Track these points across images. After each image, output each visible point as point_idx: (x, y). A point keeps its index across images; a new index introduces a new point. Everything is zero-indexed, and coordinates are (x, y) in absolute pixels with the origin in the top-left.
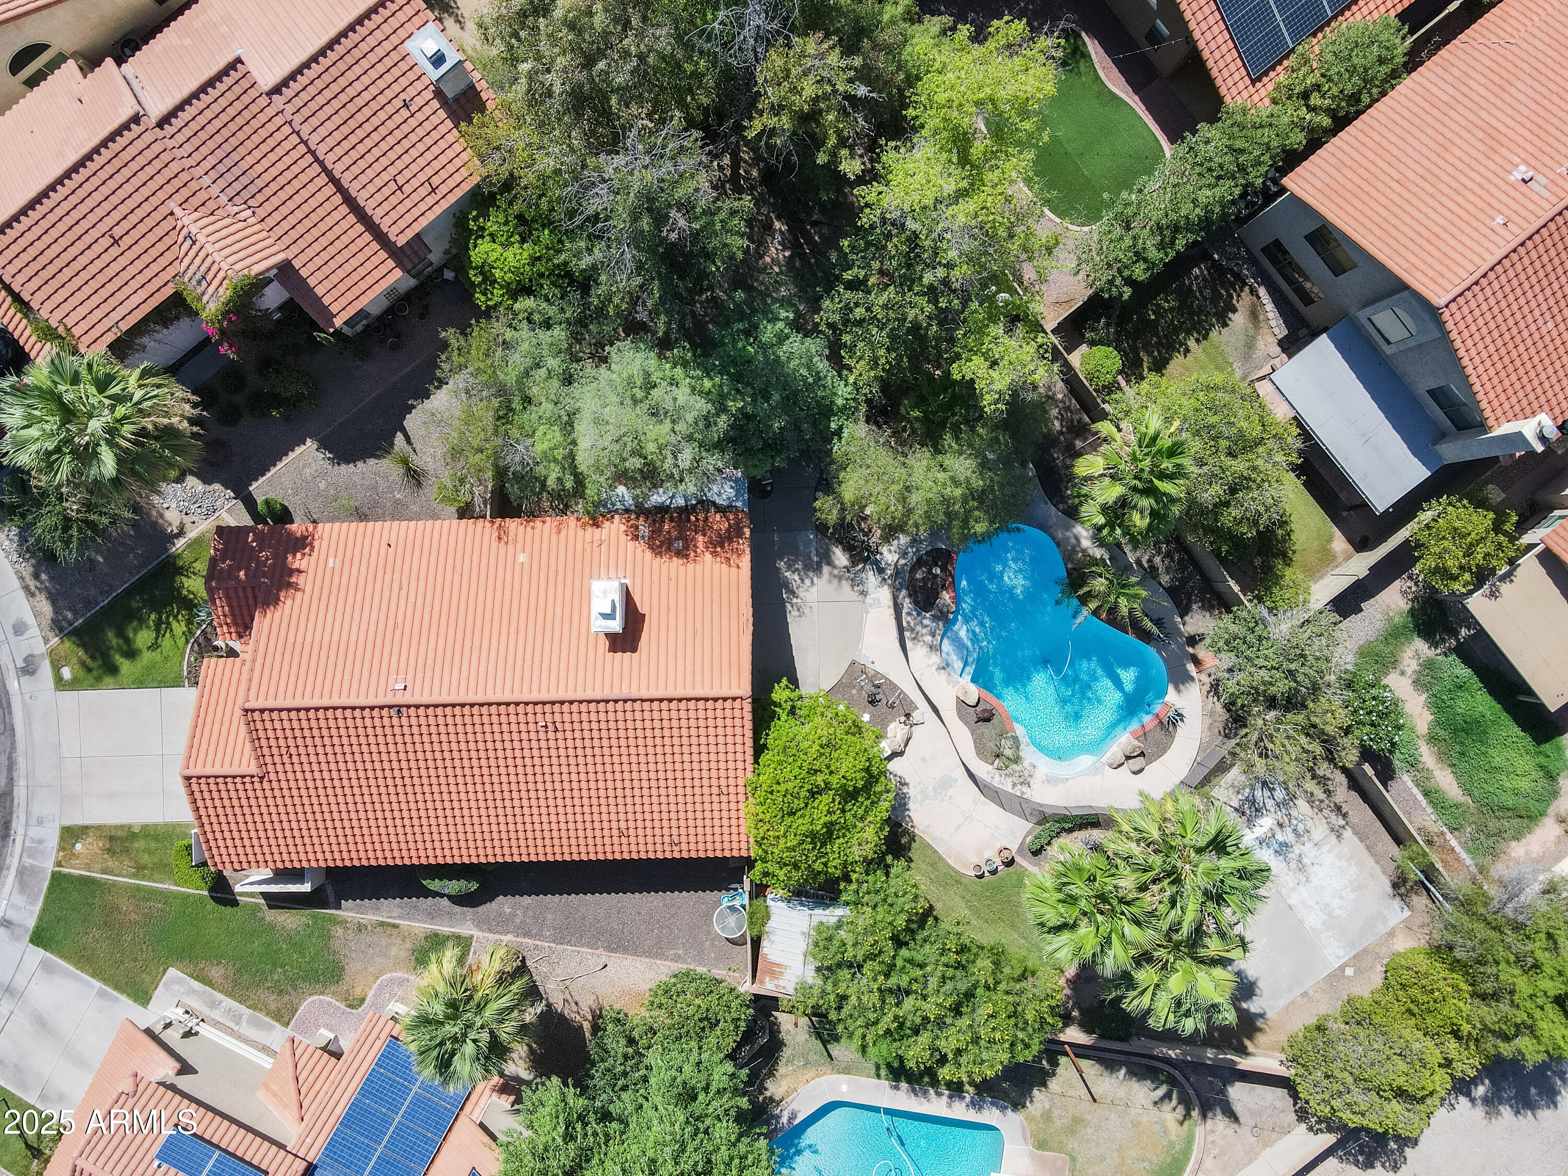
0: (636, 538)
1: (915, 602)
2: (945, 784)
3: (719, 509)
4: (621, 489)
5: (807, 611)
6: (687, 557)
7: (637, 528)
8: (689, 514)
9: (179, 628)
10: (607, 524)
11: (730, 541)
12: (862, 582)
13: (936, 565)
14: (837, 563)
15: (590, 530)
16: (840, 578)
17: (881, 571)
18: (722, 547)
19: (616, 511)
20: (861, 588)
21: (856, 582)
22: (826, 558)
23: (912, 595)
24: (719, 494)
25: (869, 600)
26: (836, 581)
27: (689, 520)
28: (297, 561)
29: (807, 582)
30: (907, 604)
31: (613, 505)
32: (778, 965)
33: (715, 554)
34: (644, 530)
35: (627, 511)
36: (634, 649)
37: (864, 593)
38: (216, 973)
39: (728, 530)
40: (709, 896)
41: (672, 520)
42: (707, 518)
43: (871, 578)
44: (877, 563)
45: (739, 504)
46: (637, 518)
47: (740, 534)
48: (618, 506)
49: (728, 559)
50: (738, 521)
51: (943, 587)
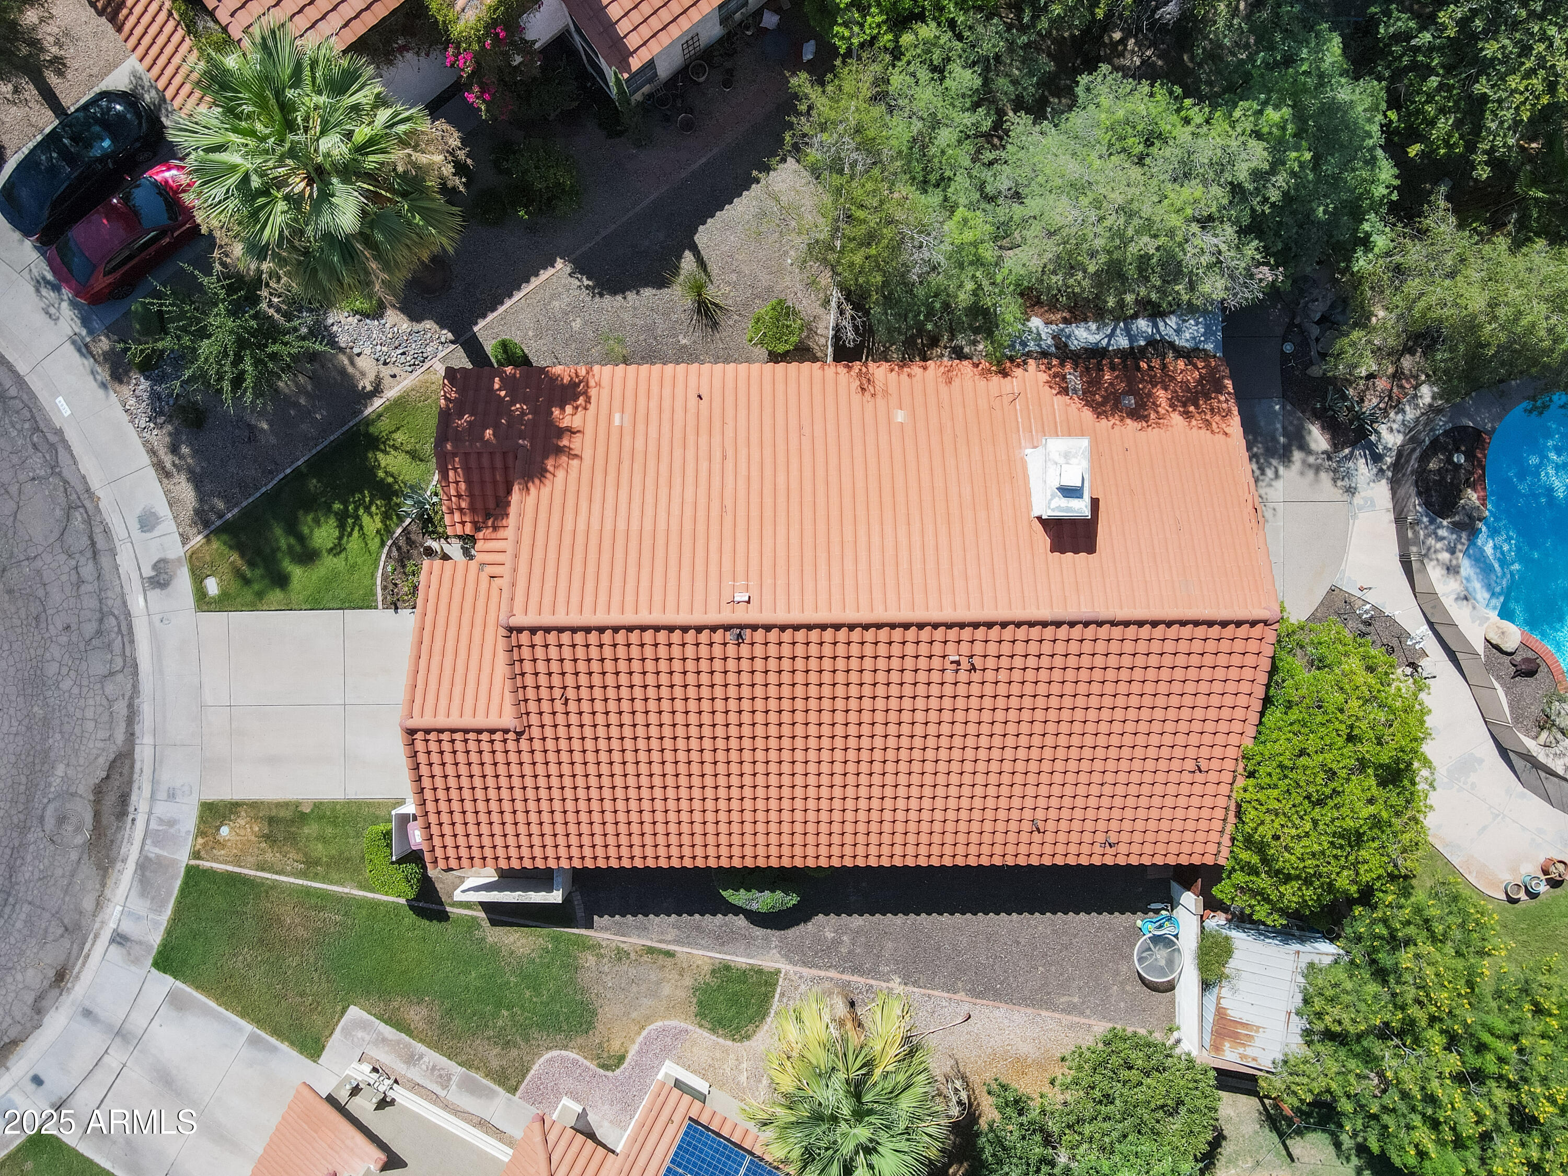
0: (1064, 391)
1: (1427, 504)
2: (1466, 765)
3: (1180, 353)
4: (1036, 322)
5: (1269, 514)
6: (1146, 418)
7: (1064, 378)
8: (1136, 360)
9: (372, 524)
10: (1018, 372)
11: (1207, 397)
12: (1348, 475)
13: (1458, 450)
14: (1313, 446)
15: (996, 379)
16: (1317, 469)
17: (1377, 458)
18: (1197, 406)
19: (1029, 355)
20: (1346, 483)
21: (1340, 475)
22: (1299, 440)
23: (1424, 492)
24: (1178, 331)
25: (1358, 500)
26: (1311, 474)
27: (1138, 368)
28: (566, 417)
29: (1270, 473)
30: (1415, 506)
31: (1024, 344)
32: (1245, 1025)
33: (1187, 415)
34: (1074, 380)
35: (1044, 354)
36: (1091, 549)
37: (1351, 491)
38: (415, 1015)
39: (1199, 382)
40: (1120, 920)
41: (1113, 368)
42: (1164, 367)
43: (1362, 469)
44: (1371, 447)
45: (1210, 346)
46: (1062, 365)
47: (1220, 389)
48: (1032, 346)
49: (1208, 424)
50: (1212, 371)
51: (1468, 484)
